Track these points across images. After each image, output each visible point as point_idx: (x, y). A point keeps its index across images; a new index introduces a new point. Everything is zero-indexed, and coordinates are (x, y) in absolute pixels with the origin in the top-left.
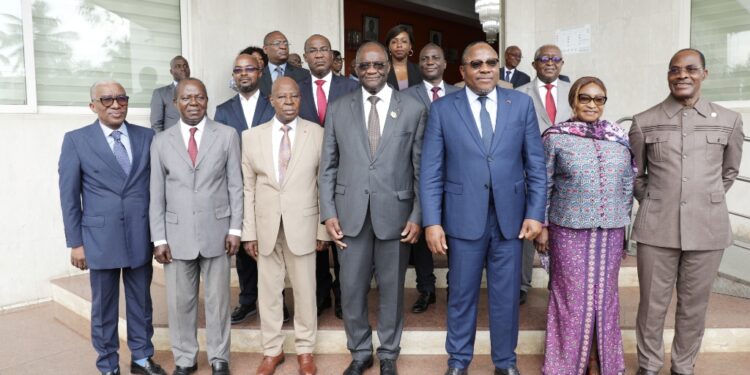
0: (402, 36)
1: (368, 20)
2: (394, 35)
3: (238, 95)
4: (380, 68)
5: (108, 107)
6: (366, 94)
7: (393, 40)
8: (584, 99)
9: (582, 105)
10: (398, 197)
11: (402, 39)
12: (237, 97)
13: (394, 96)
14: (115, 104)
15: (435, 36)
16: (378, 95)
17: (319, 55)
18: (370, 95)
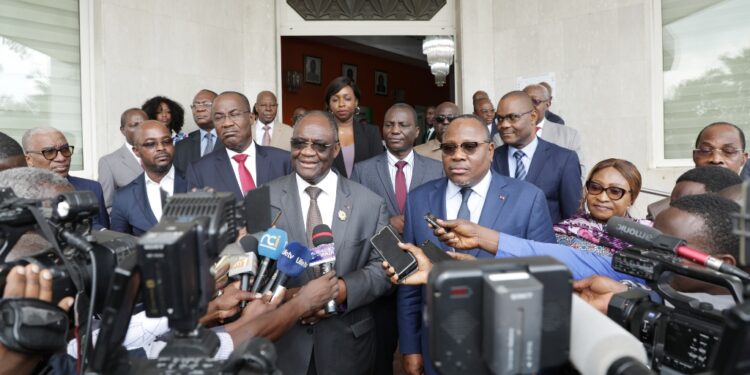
0: (345, 91)
1: (309, 61)
2: (335, 90)
3: (142, 176)
4: (321, 151)
5: (52, 160)
6: (302, 185)
7: (333, 97)
8: (595, 188)
9: (591, 196)
10: (352, 334)
11: (345, 96)
12: (142, 178)
13: (341, 187)
14: (60, 157)
15: (381, 77)
16: (319, 185)
17: (228, 122)
18: (308, 185)
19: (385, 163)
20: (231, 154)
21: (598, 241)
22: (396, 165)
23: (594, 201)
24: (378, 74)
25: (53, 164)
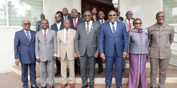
1: (87, 5)
10: (93, 47)
13: (93, 23)
14: (28, 25)
15: (103, 9)
16: (89, 23)
17: (75, 14)
18: (87, 23)
19: (100, 21)
20: (74, 19)
21: (137, 32)
22: (101, 22)
23: (137, 26)
24: (102, 8)
25: (26, 27)
